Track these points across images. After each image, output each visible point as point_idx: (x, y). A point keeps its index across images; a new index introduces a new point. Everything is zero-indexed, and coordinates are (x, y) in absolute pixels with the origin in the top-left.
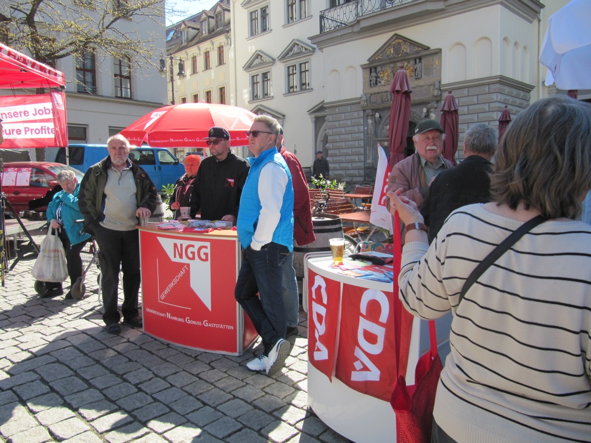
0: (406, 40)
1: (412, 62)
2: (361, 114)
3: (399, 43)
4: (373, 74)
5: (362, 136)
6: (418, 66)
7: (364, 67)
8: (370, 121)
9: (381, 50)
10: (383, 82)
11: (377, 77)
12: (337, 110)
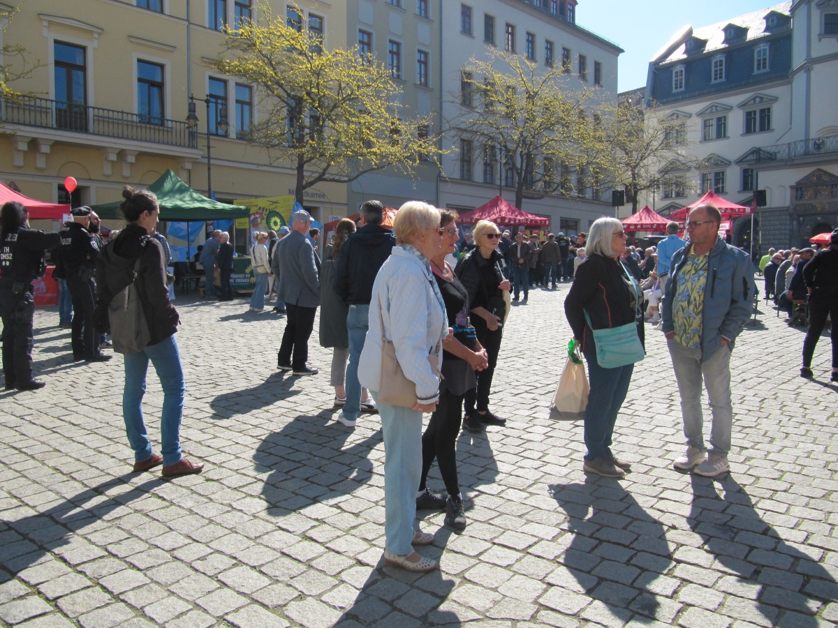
0: (826, 173)
1: (830, 187)
2: (788, 217)
3: (821, 174)
4: (799, 192)
5: (788, 232)
6: (834, 189)
7: (792, 187)
8: (795, 223)
9: (807, 178)
10: (806, 198)
11: (802, 194)
12: (768, 214)
